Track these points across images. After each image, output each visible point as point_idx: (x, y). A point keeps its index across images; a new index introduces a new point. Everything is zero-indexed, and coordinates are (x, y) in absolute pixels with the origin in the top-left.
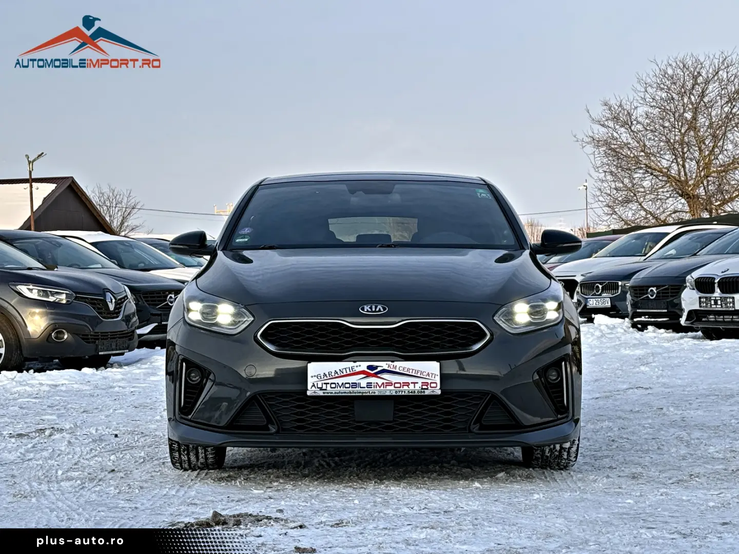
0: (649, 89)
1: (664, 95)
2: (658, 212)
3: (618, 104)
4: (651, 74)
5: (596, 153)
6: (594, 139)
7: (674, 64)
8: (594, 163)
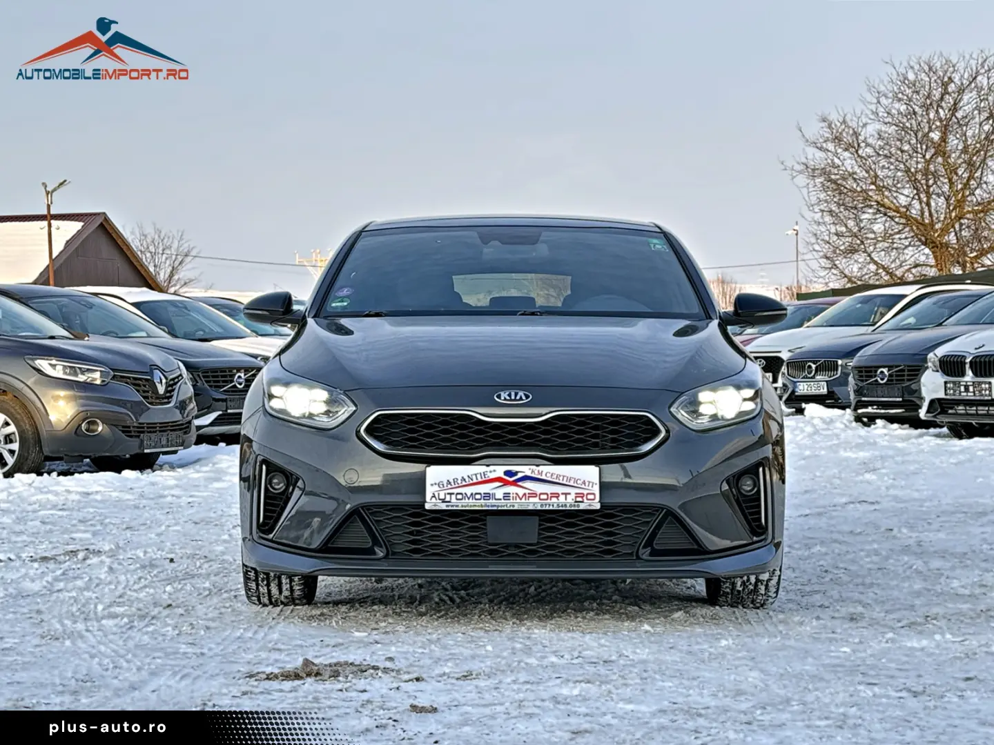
0: (883, 100)
1: (903, 108)
2: (893, 266)
3: (841, 120)
4: (886, 79)
5: (810, 186)
6: (807, 167)
7: (917, 67)
8: (807, 198)
